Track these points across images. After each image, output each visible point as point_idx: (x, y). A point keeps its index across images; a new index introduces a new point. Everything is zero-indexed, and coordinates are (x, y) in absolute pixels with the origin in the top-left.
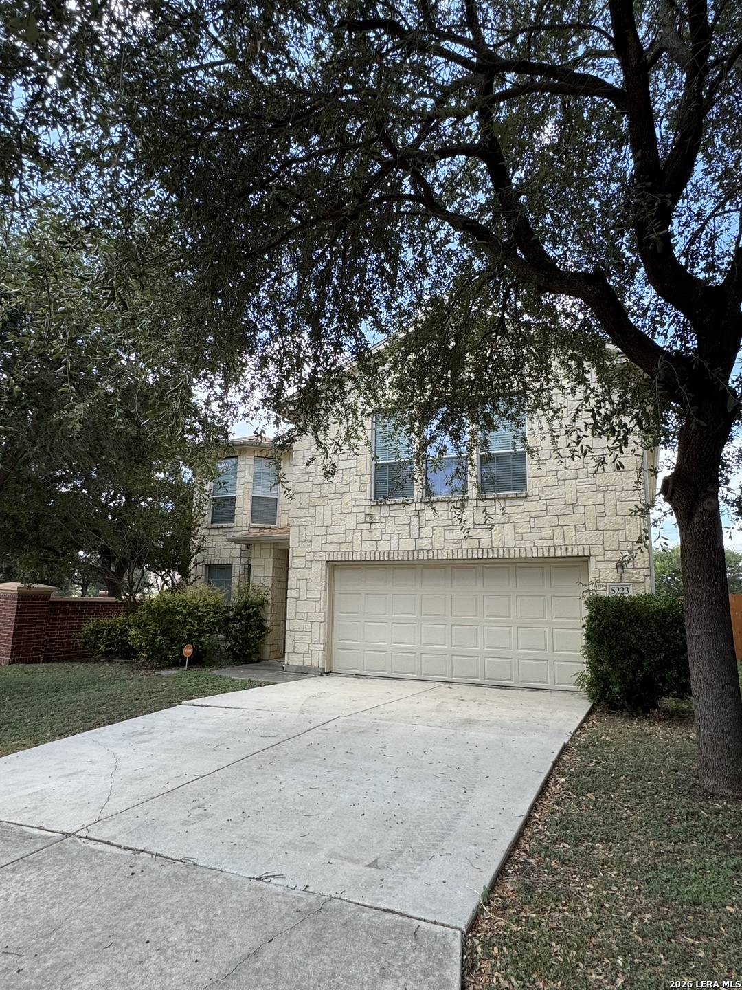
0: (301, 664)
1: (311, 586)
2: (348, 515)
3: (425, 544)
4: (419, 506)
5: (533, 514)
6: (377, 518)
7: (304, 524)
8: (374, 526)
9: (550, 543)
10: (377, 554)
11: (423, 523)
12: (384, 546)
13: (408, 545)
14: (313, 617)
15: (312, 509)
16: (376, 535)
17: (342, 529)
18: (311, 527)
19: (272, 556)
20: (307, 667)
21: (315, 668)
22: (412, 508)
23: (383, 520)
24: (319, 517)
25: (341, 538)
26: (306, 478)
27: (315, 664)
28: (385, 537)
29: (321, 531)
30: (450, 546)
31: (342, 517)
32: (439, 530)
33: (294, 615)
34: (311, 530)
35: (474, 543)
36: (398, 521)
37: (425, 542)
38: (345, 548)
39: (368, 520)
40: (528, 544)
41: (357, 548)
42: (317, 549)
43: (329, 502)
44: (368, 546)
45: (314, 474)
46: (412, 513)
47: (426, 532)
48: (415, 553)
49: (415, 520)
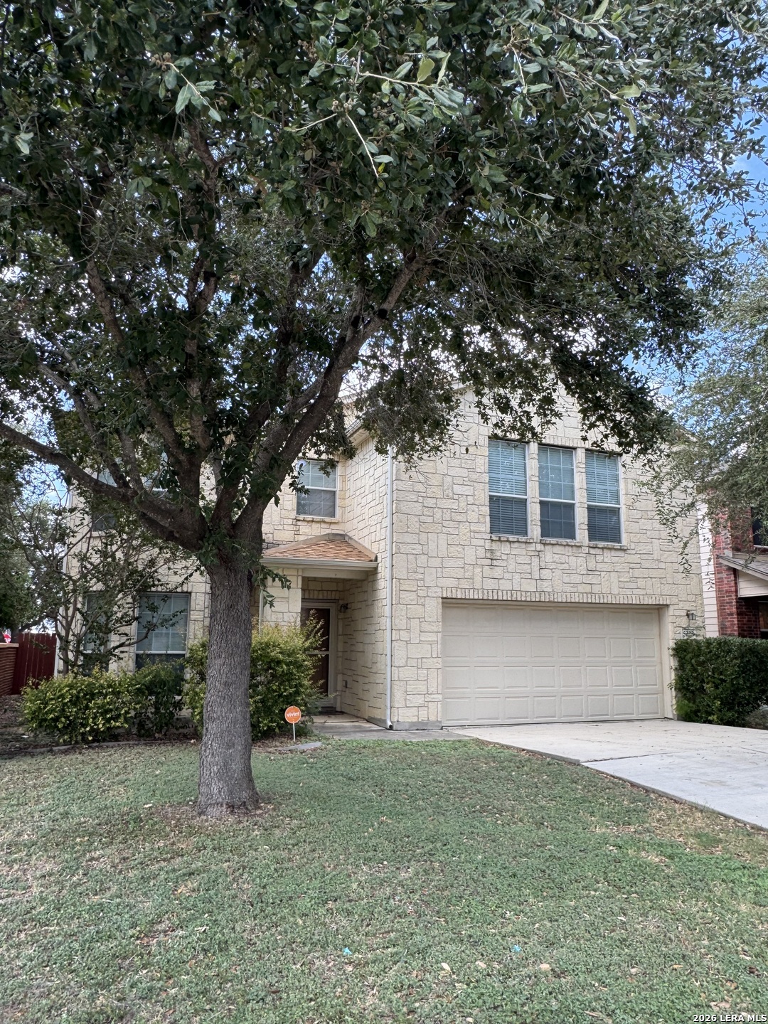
0: (415, 719)
1: (426, 627)
2: (466, 548)
3: (546, 586)
4: (539, 547)
5: (631, 565)
6: (498, 554)
7: (414, 552)
8: (495, 563)
9: (643, 592)
10: (500, 593)
11: (543, 564)
12: (506, 585)
13: (530, 586)
14: (428, 663)
15: (423, 536)
16: (498, 572)
17: (460, 563)
18: (423, 556)
19: (300, 586)
20: (422, 723)
21: (433, 723)
22: (532, 547)
23: (504, 557)
24: (432, 546)
25: (460, 574)
26: (414, 497)
27: (433, 718)
28: (507, 575)
29: (436, 562)
30: (568, 589)
31: (459, 548)
32: (558, 572)
33: (404, 661)
34: (422, 560)
35: (588, 588)
36: (520, 560)
37: (545, 584)
38: (464, 584)
39: (488, 555)
40: (629, 592)
41: (477, 585)
42: (432, 584)
43: (444, 530)
44: (490, 584)
45: (424, 495)
46: (533, 554)
47: (545, 574)
48: (537, 595)
49: (535, 560)
